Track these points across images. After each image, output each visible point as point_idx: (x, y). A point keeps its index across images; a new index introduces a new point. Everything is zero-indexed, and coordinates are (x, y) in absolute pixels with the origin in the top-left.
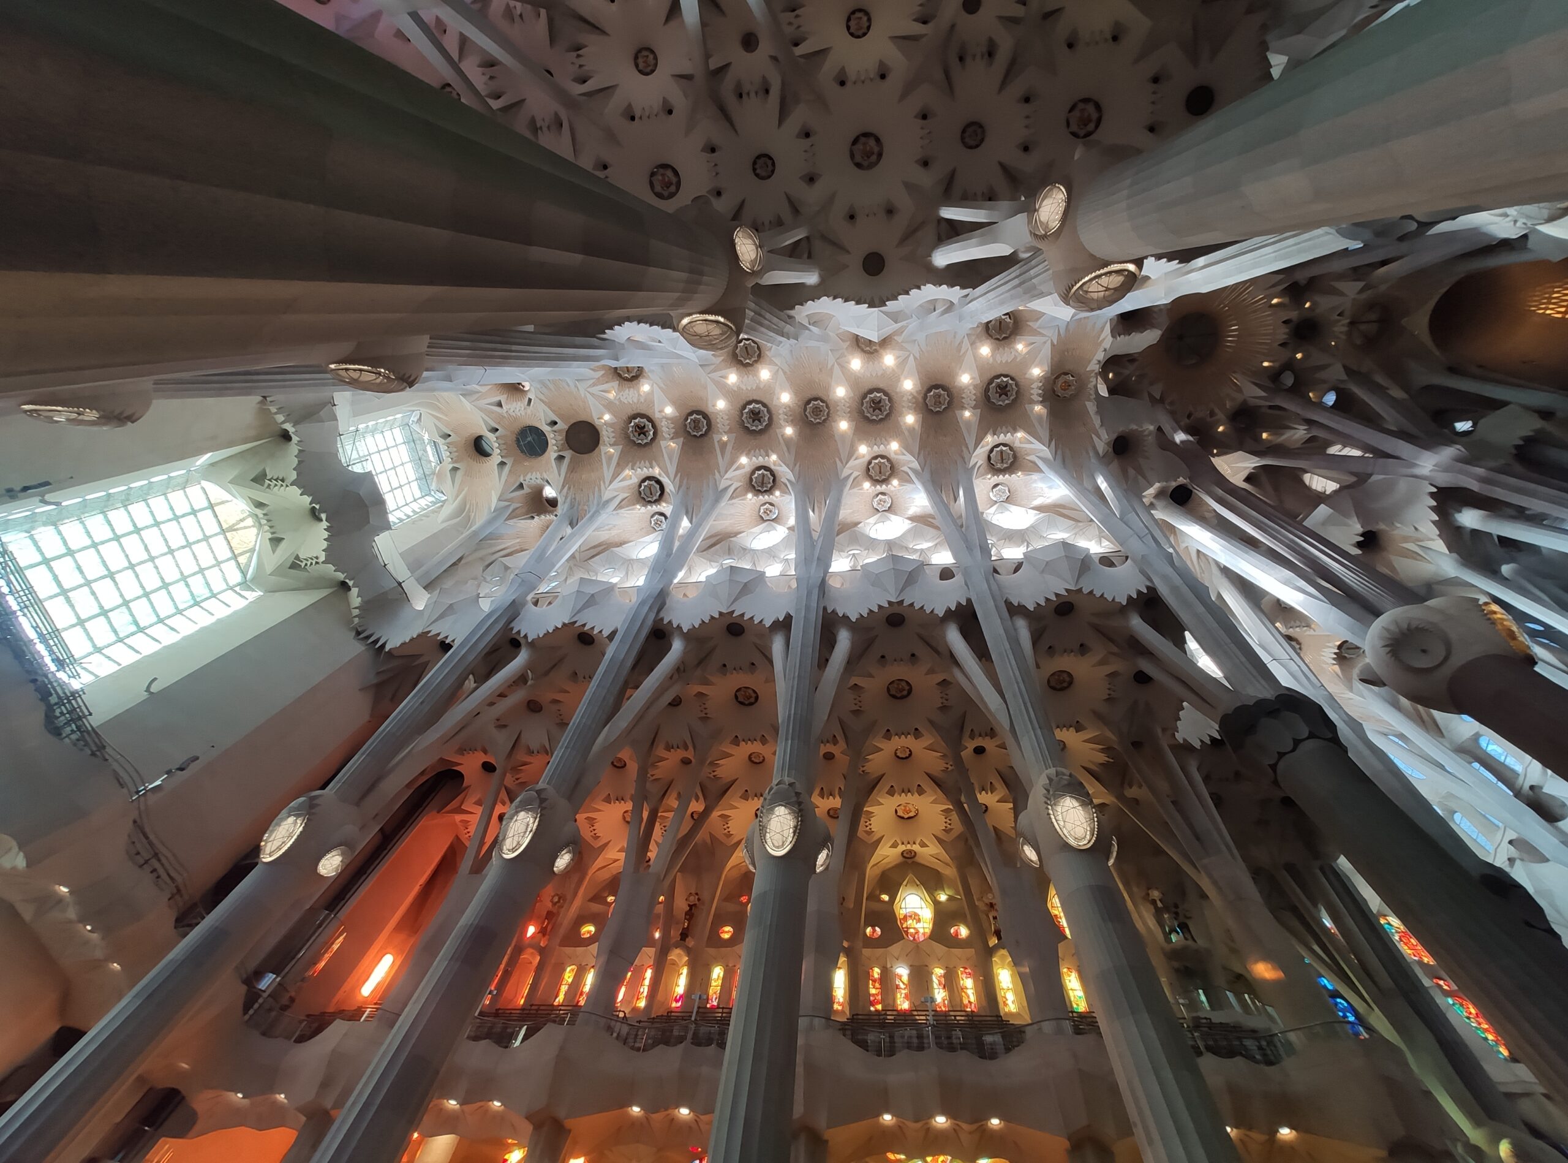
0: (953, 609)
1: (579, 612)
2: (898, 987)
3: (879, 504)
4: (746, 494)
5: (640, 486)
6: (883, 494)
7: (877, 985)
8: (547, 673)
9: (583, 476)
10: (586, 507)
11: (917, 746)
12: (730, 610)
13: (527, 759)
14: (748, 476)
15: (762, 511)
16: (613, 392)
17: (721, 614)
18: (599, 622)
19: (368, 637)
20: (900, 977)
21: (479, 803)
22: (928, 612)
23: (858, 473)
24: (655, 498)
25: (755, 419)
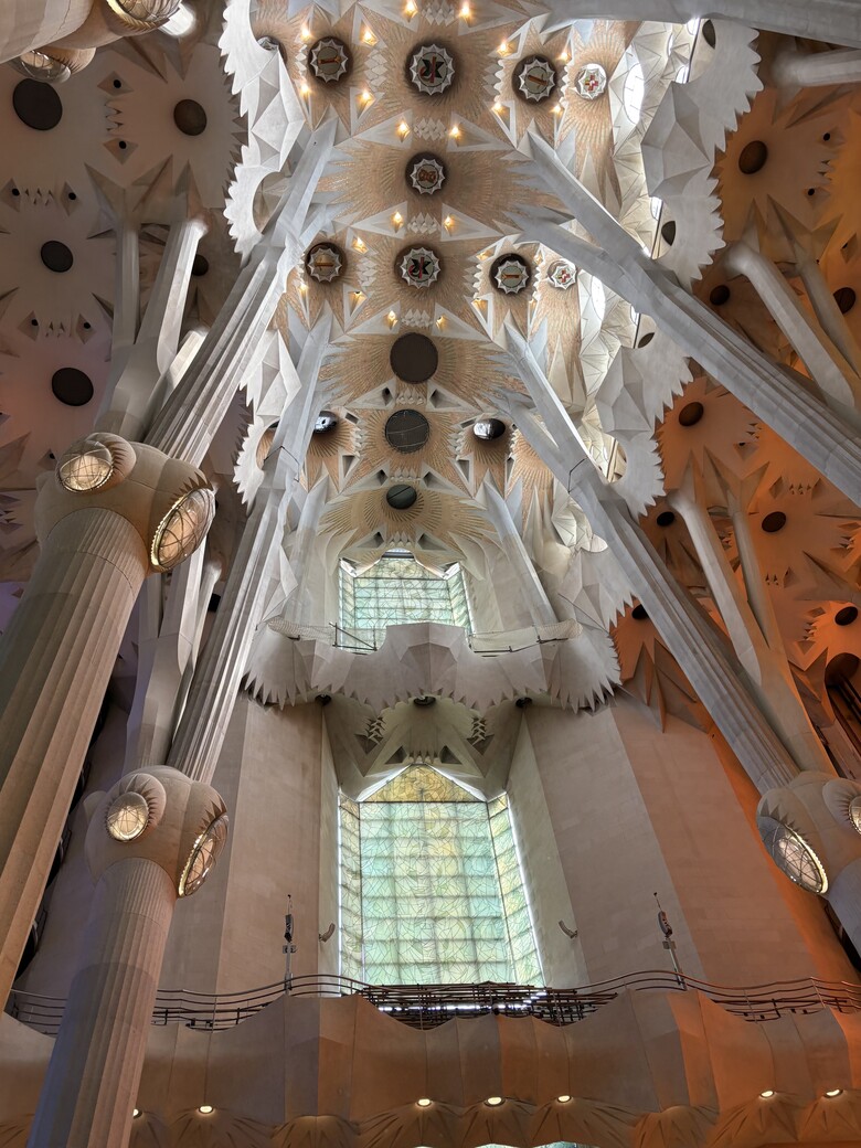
1: (643, 411)
4: (552, 116)
5: (501, 291)
9: (468, 372)
10: (511, 379)
12: (713, 157)
14: (524, 106)
15: (587, 93)
16: (357, 295)
17: (714, 175)
18: (667, 382)
19: (597, 701)
24: (524, 272)
25: (437, 71)
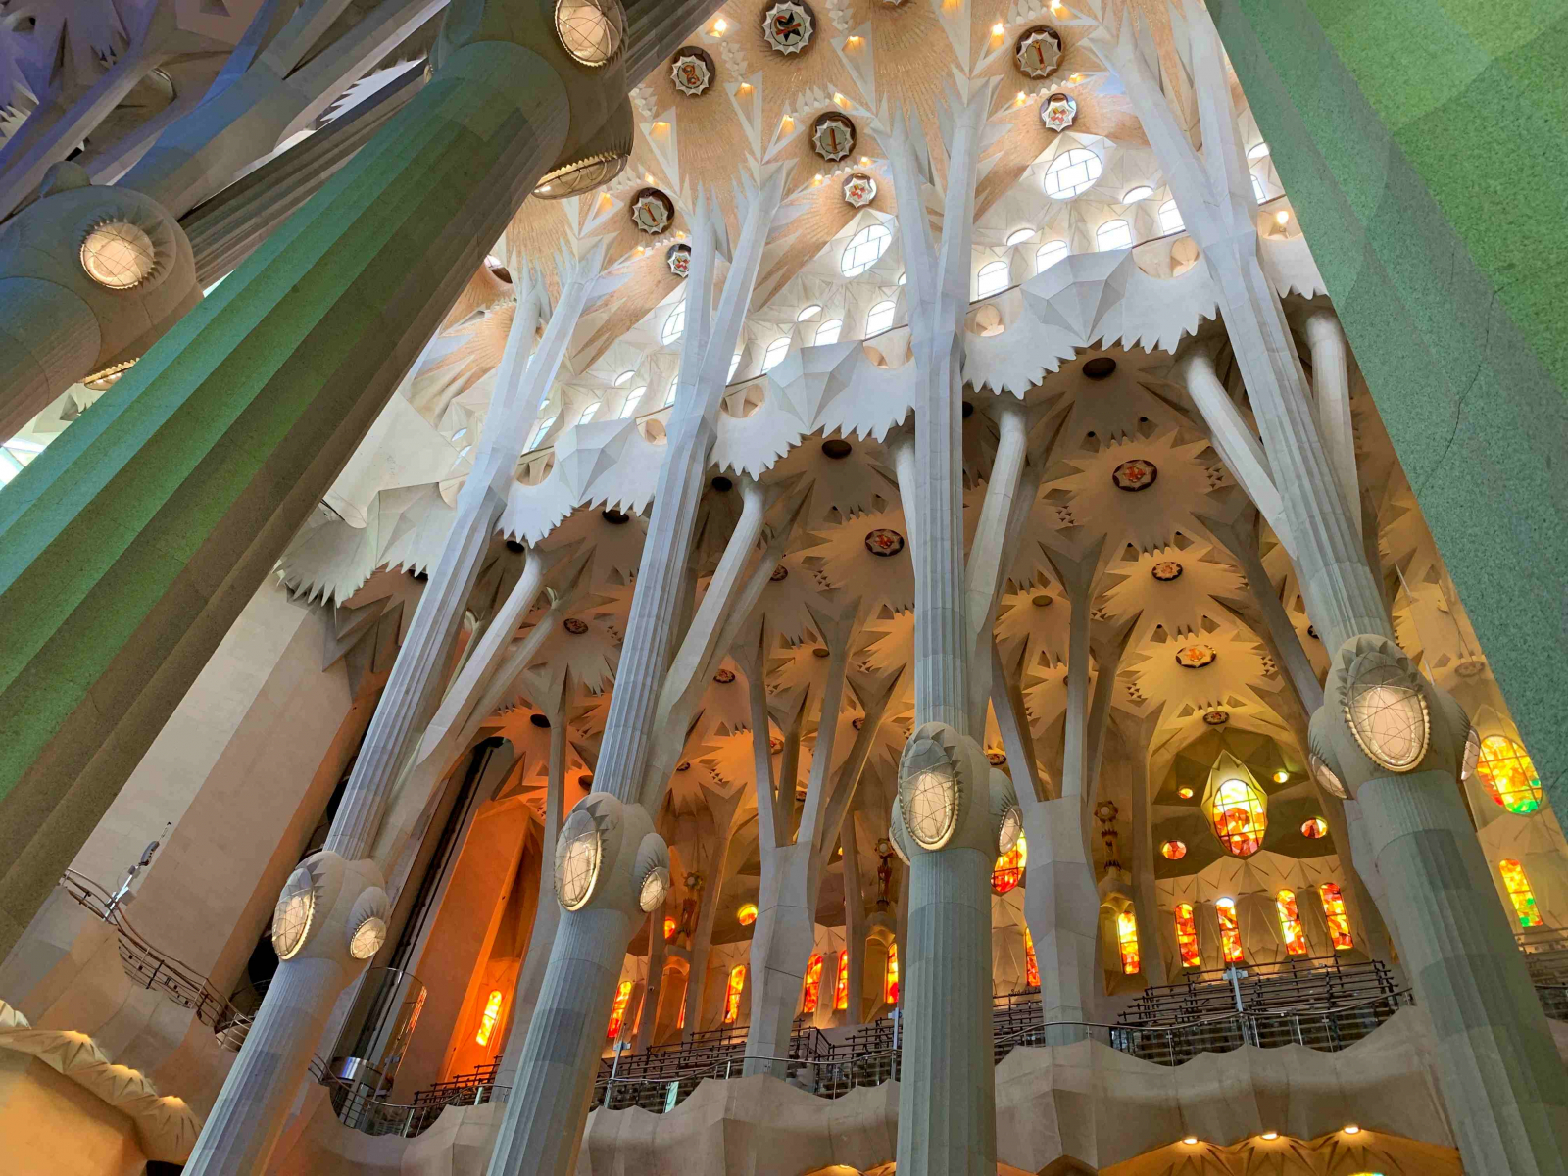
0: (1194, 333)
1: (590, 484)
2: (1222, 928)
3: (1054, 119)
4: (810, 176)
5: (631, 212)
6: (1055, 98)
7: (1189, 930)
8: (574, 584)
9: (536, 225)
10: (556, 279)
11: (1187, 558)
12: (816, 428)
13: (589, 702)
14: (806, 139)
15: (848, 193)
17: (804, 438)
18: (626, 492)
19: (306, 594)
20: (1225, 912)
21: (544, 772)
22: (1148, 350)
23: (998, 78)
24: (661, 226)
25: (789, 33)
